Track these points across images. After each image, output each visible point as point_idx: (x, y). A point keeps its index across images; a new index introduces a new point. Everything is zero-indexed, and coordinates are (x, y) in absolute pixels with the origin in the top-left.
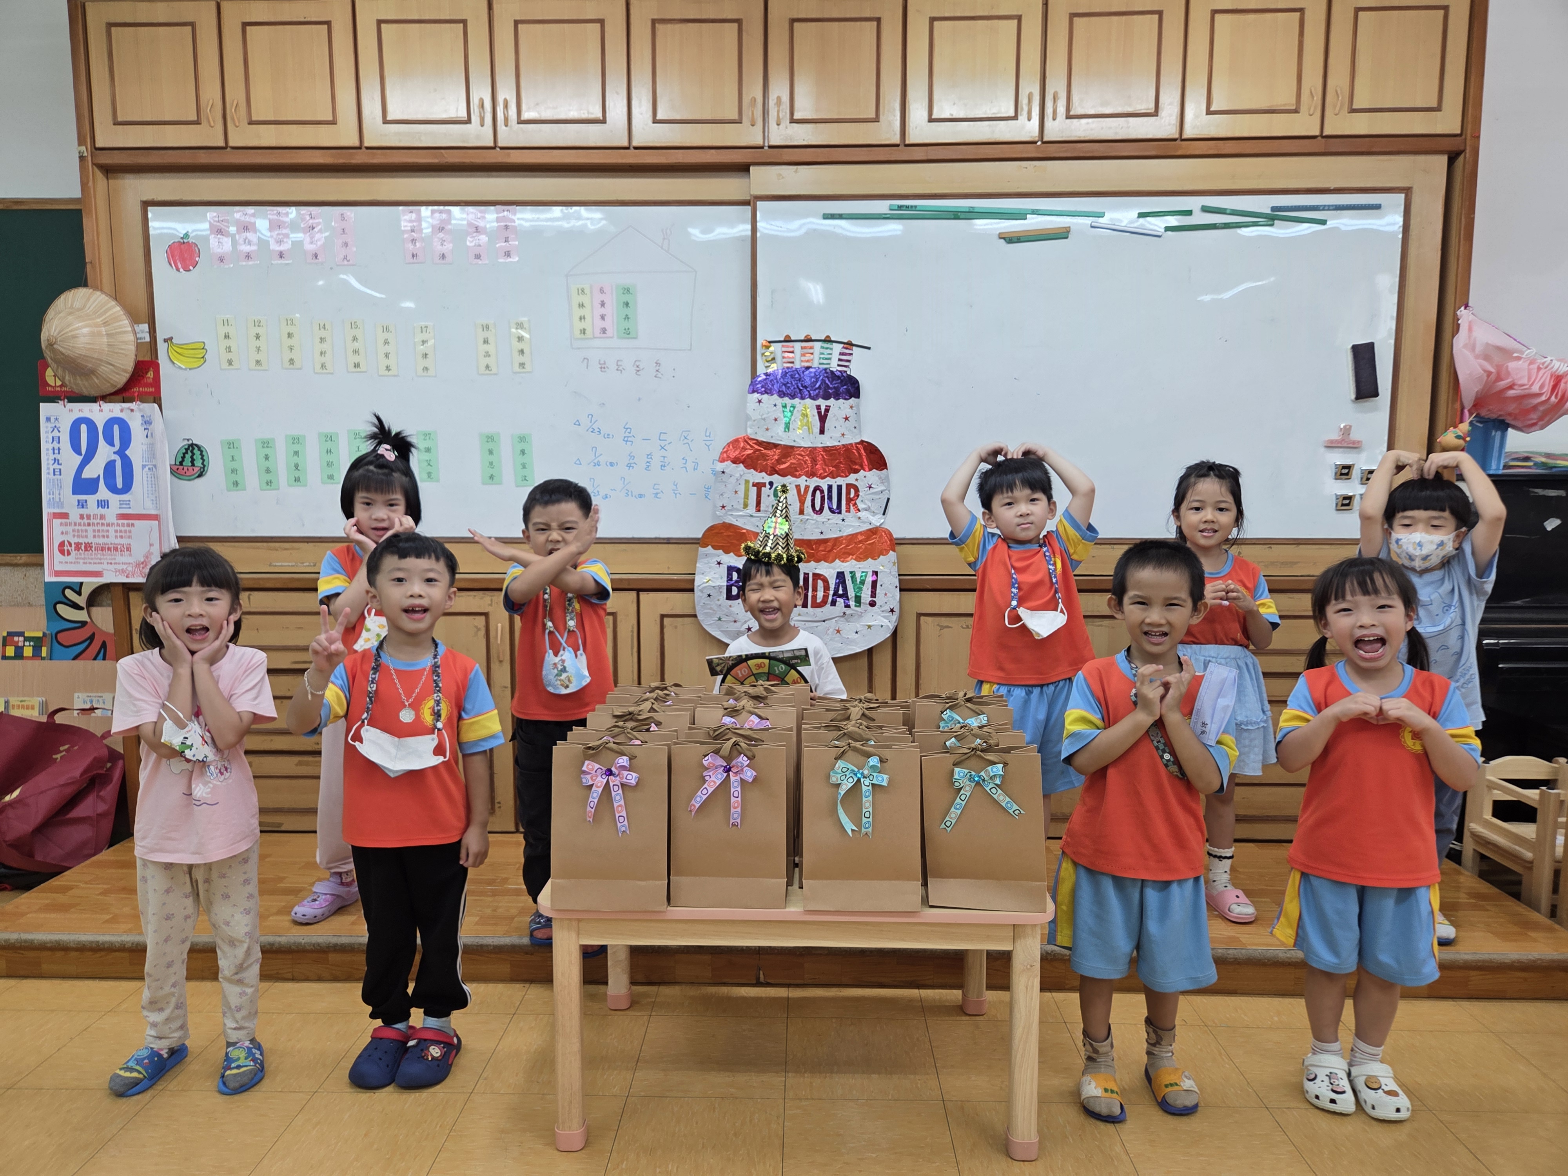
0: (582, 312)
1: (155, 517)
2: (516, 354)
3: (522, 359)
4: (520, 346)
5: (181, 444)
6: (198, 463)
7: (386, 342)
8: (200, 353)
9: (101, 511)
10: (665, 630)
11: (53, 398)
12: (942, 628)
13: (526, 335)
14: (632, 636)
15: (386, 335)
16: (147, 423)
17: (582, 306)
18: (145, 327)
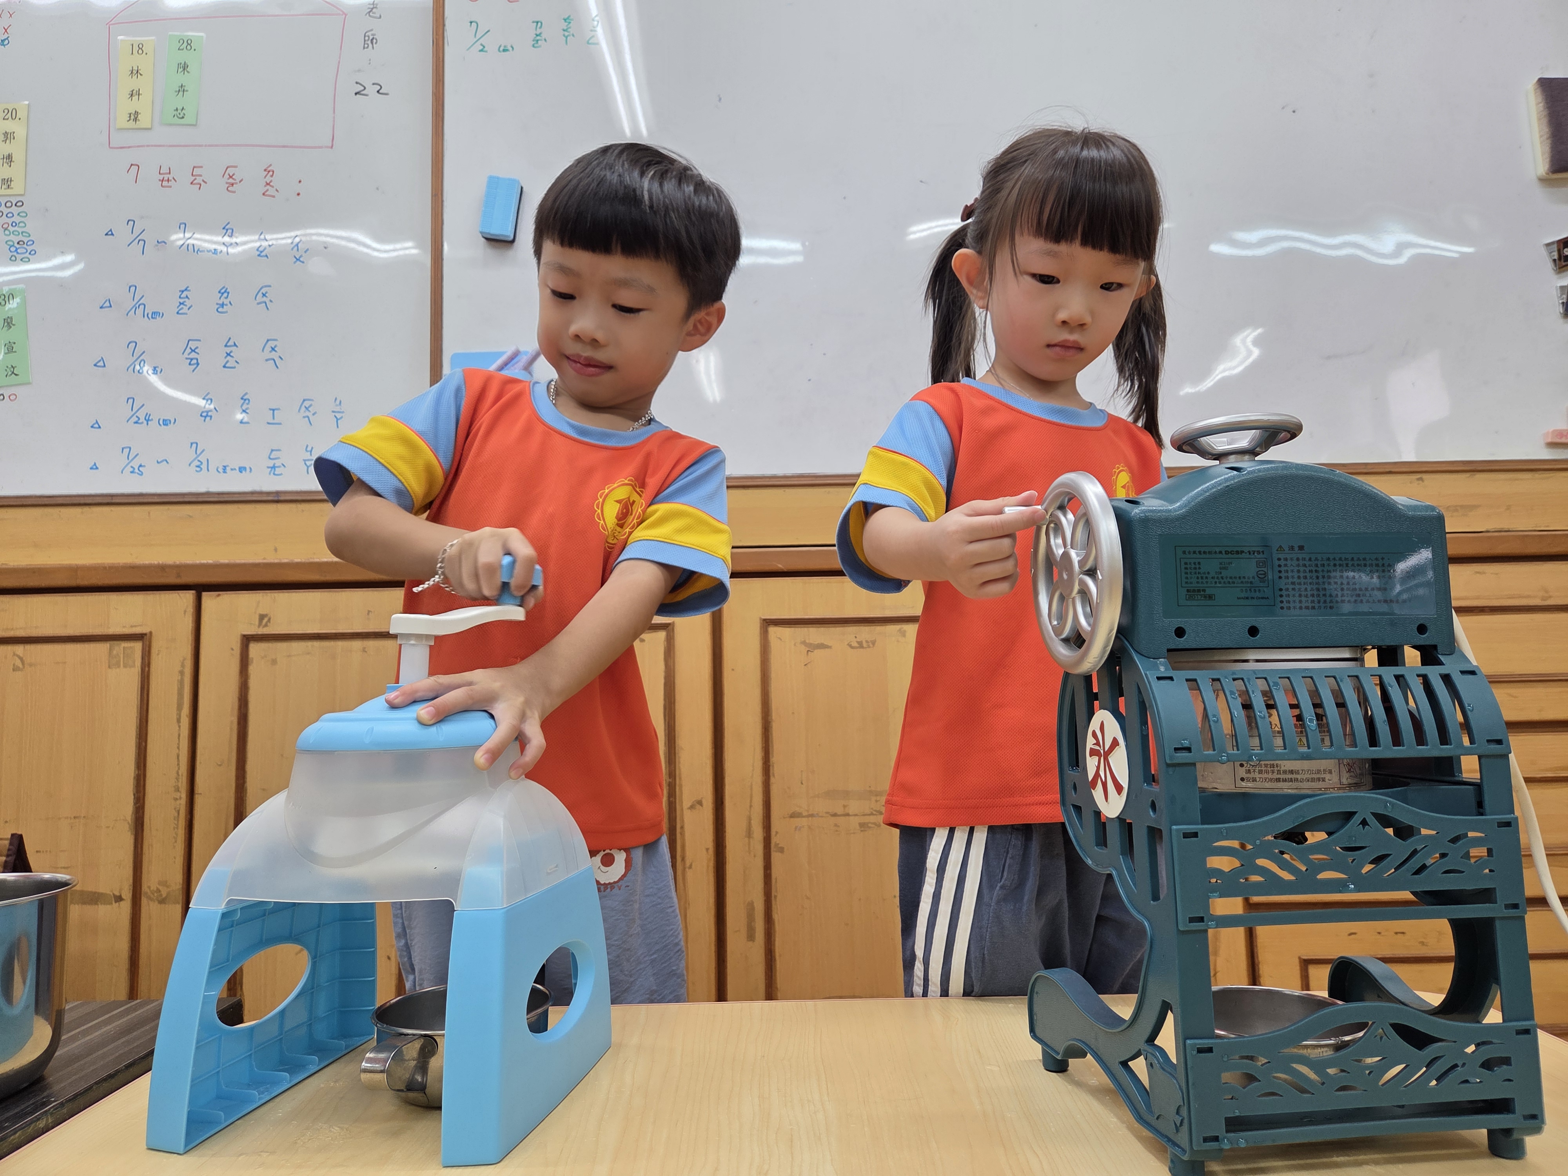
0: (134, 83)
10: (252, 669)
12: (812, 648)
14: (181, 682)
17: (133, 73)
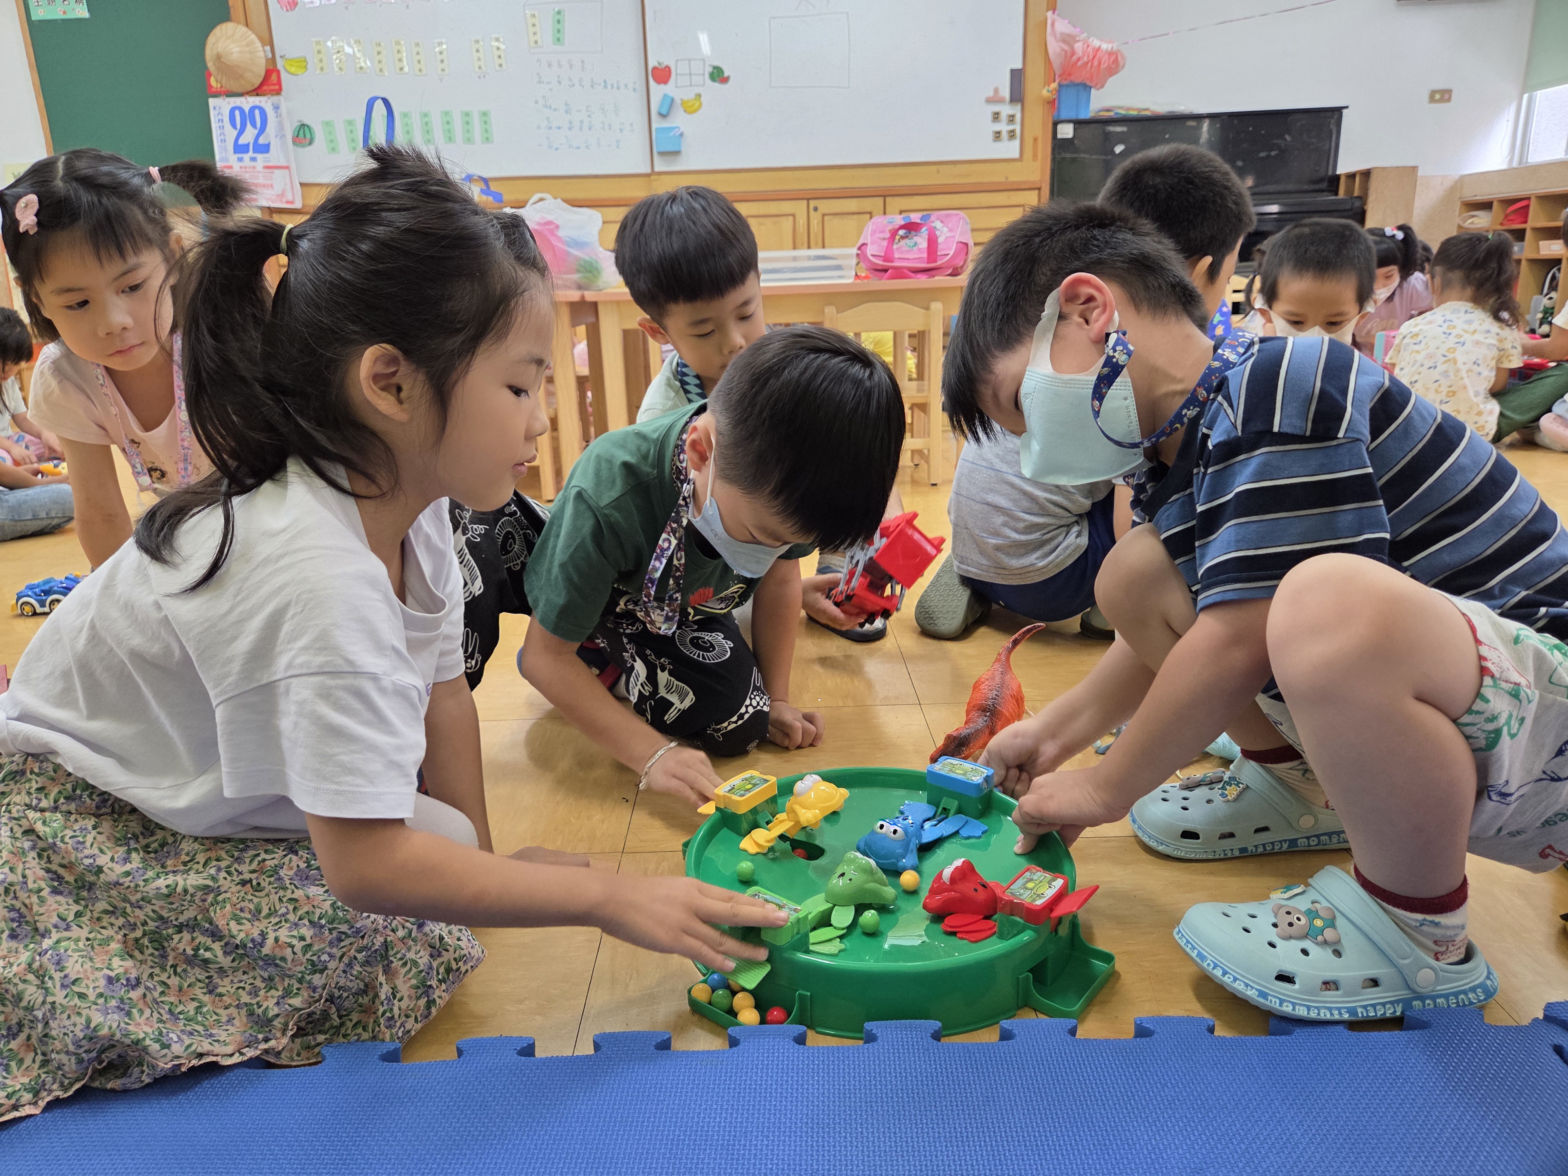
0: (534, 29)
1: (287, 168)
2: (496, 58)
3: (500, 61)
4: (498, 53)
5: (296, 124)
6: (308, 136)
7: (418, 53)
8: (303, 63)
9: (253, 164)
11: (216, 95)
13: (503, 47)
15: (417, 49)
16: (276, 108)
17: (534, 25)
18: (268, 48)
